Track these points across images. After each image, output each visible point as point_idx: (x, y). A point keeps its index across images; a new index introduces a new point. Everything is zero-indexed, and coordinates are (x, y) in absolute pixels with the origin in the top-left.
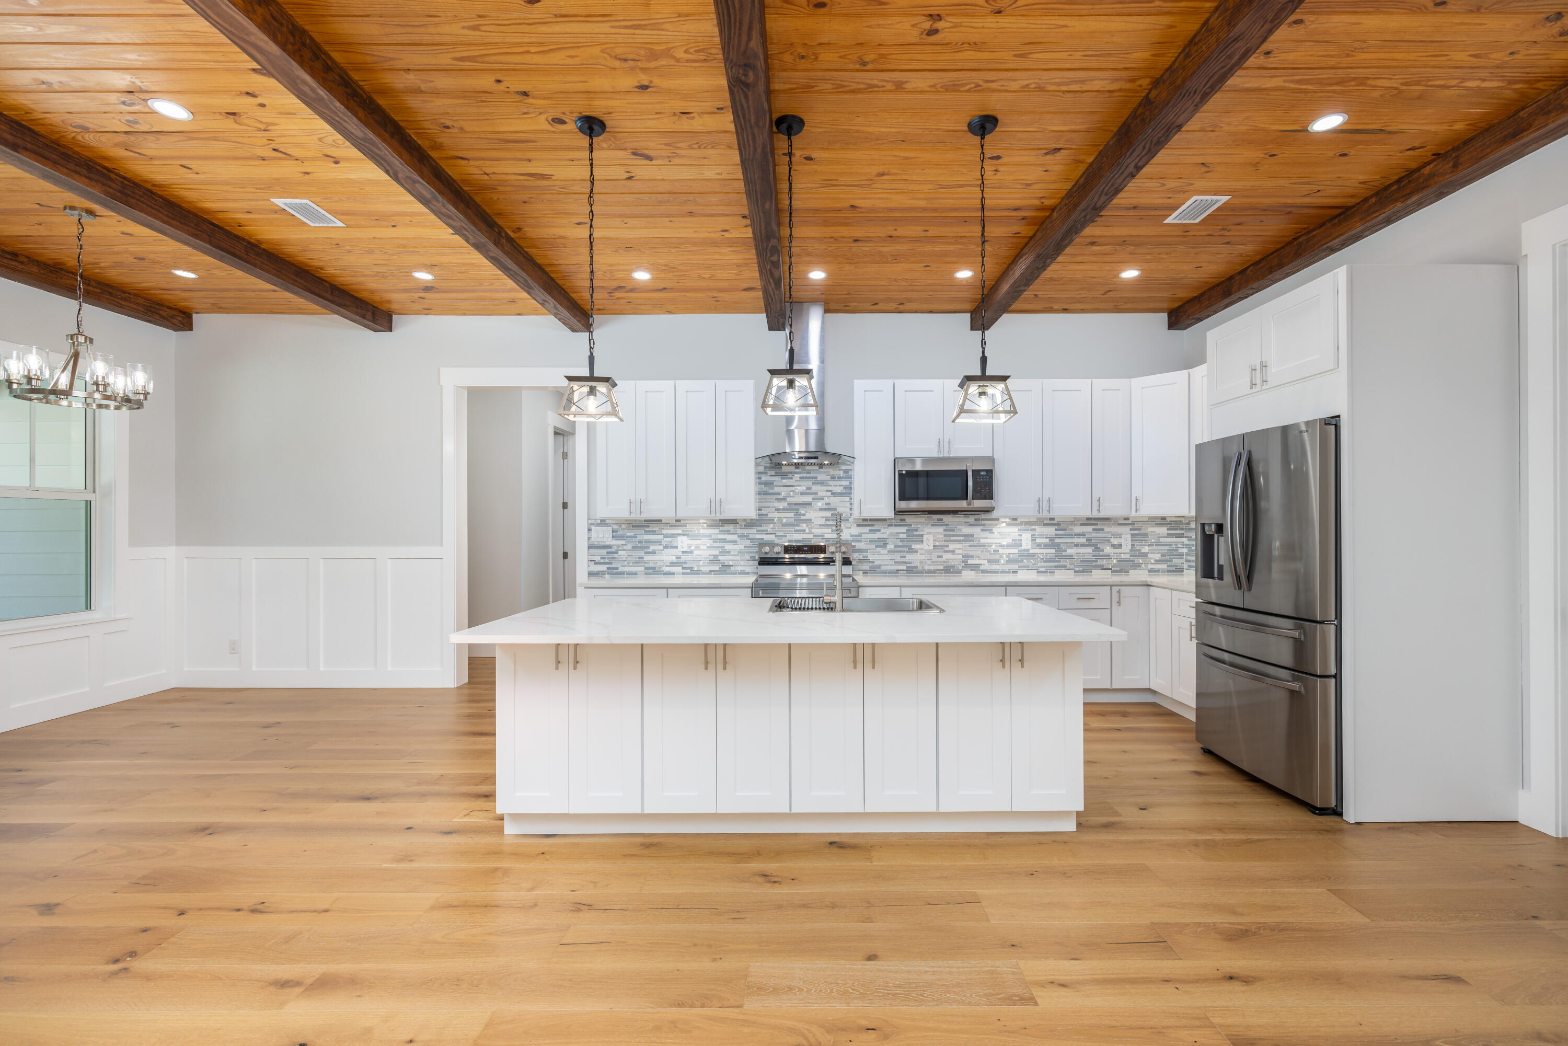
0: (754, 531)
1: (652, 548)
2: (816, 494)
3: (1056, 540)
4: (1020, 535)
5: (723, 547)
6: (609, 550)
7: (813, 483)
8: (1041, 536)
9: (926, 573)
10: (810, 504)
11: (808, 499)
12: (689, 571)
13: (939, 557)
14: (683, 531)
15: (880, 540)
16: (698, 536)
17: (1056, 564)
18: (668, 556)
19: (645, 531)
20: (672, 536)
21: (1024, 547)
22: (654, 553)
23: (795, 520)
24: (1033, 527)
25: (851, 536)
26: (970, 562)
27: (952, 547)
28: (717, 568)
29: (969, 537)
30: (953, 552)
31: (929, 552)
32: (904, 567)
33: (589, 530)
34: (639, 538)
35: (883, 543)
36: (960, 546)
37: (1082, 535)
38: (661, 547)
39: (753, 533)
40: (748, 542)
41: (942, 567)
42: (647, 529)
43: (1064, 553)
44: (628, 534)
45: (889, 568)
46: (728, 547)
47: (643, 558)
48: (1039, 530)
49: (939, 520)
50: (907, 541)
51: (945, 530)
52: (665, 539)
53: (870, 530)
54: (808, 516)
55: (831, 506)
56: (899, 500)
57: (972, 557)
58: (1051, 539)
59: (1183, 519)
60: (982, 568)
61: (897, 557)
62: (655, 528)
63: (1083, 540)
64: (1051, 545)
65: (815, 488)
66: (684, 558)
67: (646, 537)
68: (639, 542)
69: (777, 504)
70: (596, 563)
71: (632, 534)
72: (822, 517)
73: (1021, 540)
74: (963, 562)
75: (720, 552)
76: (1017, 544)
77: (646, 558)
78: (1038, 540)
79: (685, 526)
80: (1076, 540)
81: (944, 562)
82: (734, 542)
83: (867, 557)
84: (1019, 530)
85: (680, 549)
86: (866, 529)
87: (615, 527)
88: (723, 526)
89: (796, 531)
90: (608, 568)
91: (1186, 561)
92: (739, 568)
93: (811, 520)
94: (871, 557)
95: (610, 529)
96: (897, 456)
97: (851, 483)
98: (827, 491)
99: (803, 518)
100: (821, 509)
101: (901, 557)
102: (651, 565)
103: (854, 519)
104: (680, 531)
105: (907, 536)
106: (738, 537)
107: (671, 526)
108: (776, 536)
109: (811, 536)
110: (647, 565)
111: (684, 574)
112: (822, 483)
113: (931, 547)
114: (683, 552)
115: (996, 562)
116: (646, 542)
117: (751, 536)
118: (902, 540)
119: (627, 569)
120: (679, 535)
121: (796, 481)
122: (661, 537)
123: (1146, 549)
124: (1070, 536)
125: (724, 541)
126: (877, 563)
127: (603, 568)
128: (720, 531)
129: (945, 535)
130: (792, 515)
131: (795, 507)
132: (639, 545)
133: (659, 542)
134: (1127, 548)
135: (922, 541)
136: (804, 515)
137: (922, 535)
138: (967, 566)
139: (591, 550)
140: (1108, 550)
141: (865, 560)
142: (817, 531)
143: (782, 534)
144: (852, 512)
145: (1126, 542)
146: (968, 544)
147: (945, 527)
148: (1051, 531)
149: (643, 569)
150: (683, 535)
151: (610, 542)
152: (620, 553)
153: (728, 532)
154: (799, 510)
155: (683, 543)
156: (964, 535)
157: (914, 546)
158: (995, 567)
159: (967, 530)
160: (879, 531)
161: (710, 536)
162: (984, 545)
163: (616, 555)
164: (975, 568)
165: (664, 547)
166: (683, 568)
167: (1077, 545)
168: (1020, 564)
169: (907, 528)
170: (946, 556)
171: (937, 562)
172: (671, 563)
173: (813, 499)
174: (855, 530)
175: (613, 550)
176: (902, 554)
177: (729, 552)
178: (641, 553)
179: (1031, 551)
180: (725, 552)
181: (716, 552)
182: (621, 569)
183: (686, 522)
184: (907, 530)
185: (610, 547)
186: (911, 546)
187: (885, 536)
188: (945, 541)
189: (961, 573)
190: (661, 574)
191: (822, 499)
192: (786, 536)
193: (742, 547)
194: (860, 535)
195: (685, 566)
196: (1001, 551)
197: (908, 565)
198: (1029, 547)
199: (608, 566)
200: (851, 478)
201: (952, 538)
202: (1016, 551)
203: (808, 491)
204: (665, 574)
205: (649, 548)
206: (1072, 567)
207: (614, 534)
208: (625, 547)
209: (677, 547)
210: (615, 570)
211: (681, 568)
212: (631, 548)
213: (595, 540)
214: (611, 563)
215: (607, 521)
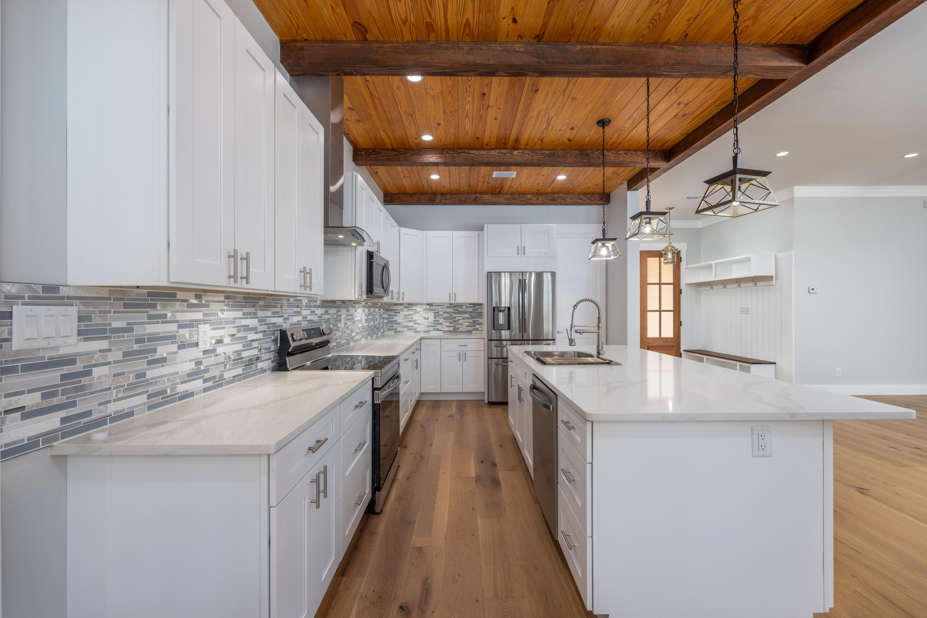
1: (159, 351)
4: (362, 314)
6: (67, 370)
8: (366, 314)
14: (204, 315)
16: (221, 323)
18: (185, 362)
19: (150, 317)
20: (192, 324)
22: (163, 360)
31: (343, 329)
34: (138, 331)
38: (174, 348)
39: (268, 316)
40: (266, 329)
44: (116, 324)
46: (249, 337)
47: (143, 375)
51: (346, 311)
52: (182, 331)
57: (353, 331)
60: (355, 339)
67: (151, 329)
68: (138, 341)
71: (121, 324)
73: (362, 317)
75: (244, 346)
76: (361, 320)
77: (150, 374)
82: (256, 329)
84: (362, 311)
85: (202, 347)
88: (246, 307)
89: (294, 312)
95: (73, 311)
102: (157, 387)
103: (317, 301)
104: (198, 315)
105: (336, 316)
106: (259, 321)
107: (188, 305)
108: (283, 319)
110: (149, 390)
113: (343, 325)
114: (205, 352)
116: (150, 340)
117: (267, 321)
118: (335, 320)
119: (112, 408)
120: (199, 321)
122: (173, 327)
125: (247, 328)
128: (244, 314)
129: (346, 315)
132: (136, 347)
133: (171, 338)
137: (341, 315)
142: (305, 313)
143: (286, 316)
149: (143, 398)
150: (205, 322)
152: (97, 372)
153: (251, 315)
156: (351, 315)
157: (339, 325)
159: (351, 311)
161: (235, 321)
162: (355, 322)
163: (85, 381)
165: (181, 347)
170: (347, 332)
172: (187, 375)
174: (319, 312)
175: (79, 367)
177: (251, 345)
178: (141, 365)
179: (364, 325)
180: (247, 345)
181: (239, 347)
182: (97, 413)
183: (208, 298)
184: (336, 311)
185: (70, 360)
192: (288, 319)
193: (263, 336)
194: (321, 316)
195: (205, 376)
199: (63, 413)
201: (348, 317)
202: (361, 325)
204: (178, 399)
205: (155, 351)
207: (82, 326)
208: (111, 357)
209: (197, 344)
210: (83, 420)
211: (201, 380)
212: (118, 355)
213: (26, 346)
214: (73, 404)
215: (63, 291)
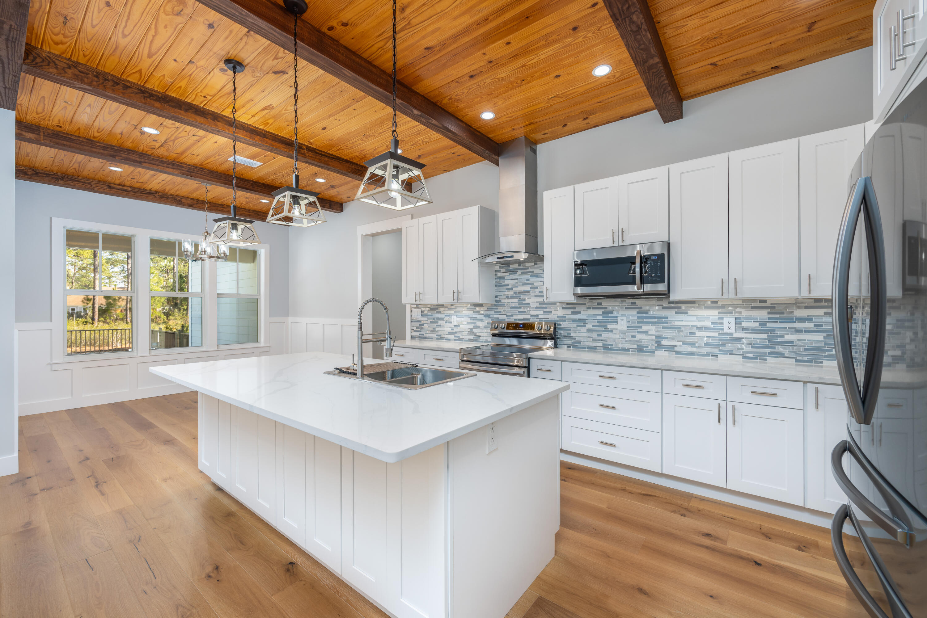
0: (493, 312)
1: (440, 322)
2: (533, 284)
3: (769, 325)
4: (722, 318)
5: (476, 323)
6: (420, 323)
7: (530, 276)
8: (748, 319)
9: (621, 350)
10: (528, 292)
11: (527, 288)
12: (457, 338)
13: (632, 336)
14: (455, 312)
15: (580, 320)
16: (462, 315)
17: (769, 350)
18: (447, 328)
19: (436, 312)
20: (449, 315)
21: (726, 330)
22: (440, 326)
23: (519, 304)
24: (737, 310)
25: (558, 317)
26: (664, 342)
27: (645, 328)
28: (472, 337)
29: (662, 320)
30: (646, 333)
31: (622, 332)
32: (600, 344)
33: (412, 311)
34: (434, 316)
35: (583, 323)
36: (653, 327)
37: (809, 319)
38: (444, 322)
40: (490, 321)
41: (635, 346)
43: (780, 339)
44: (428, 314)
46: (479, 323)
47: (435, 329)
48: (745, 313)
49: (632, 303)
50: (603, 322)
51: (638, 313)
52: (446, 317)
53: (572, 312)
54: (527, 301)
57: (666, 338)
58: (762, 323)
60: (676, 349)
61: (595, 335)
62: (441, 310)
63: (811, 326)
64: (762, 329)
65: (532, 280)
66: (455, 330)
67: (437, 316)
69: (507, 293)
70: (415, 331)
71: (431, 314)
72: (536, 302)
73: (722, 323)
74: (656, 342)
75: (474, 327)
76: (718, 327)
78: (744, 324)
79: (455, 308)
80: (798, 325)
81: (637, 341)
83: (570, 334)
84: (719, 313)
85: (453, 324)
86: (569, 312)
87: (423, 309)
88: (475, 309)
89: (519, 312)
93: (529, 304)
94: (573, 334)
95: (421, 310)
96: (576, 249)
98: (540, 282)
99: (524, 302)
100: (536, 296)
101: (598, 335)
102: (439, 333)
104: (452, 312)
105: (603, 317)
106: (484, 316)
107: (448, 309)
108: (507, 316)
109: (529, 316)
110: (437, 333)
111: (455, 340)
113: (625, 328)
114: (455, 326)
115: (692, 344)
116: (437, 319)
117: (491, 316)
118: (599, 321)
119: (428, 335)
120: (452, 314)
121: (519, 275)
122: (443, 316)
124: (790, 320)
125: (476, 319)
126: (578, 339)
127: (417, 334)
128: (473, 312)
129: (638, 317)
130: (516, 300)
131: (519, 295)
132: (434, 320)
133: (442, 319)
135: (617, 322)
136: (524, 300)
137: (617, 317)
138: (660, 346)
139: (413, 323)
141: (569, 336)
142: (533, 313)
143: (510, 314)
146: (661, 326)
147: (638, 310)
148: (763, 314)
149: (435, 336)
150: (455, 315)
151: (420, 318)
152: (425, 325)
153: (478, 313)
154: (521, 296)
155: (455, 319)
156: (657, 318)
157: (610, 327)
158: (690, 349)
159: (660, 313)
160: (580, 313)
161: (468, 315)
162: (679, 328)
163: (423, 327)
164: (669, 348)
166: (455, 336)
167: (799, 331)
168: (721, 348)
169: (603, 310)
170: (639, 337)
171: (630, 341)
172: (449, 333)
173: (531, 288)
174: (561, 312)
175: (422, 323)
176: (599, 333)
177: (479, 327)
178: (435, 326)
179: (735, 335)
180: (477, 327)
181: (472, 327)
182: (426, 335)
183: (456, 306)
184: (603, 313)
185: (420, 321)
186: (607, 326)
187: (585, 317)
188: (638, 322)
189: (654, 352)
190: (443, 339)
191: (537, 288)
192: (512, 316)
193: (486, 324)
194: (565, 316)
195: (456, 335)
196: (698, 334)
197: (605, 343)
198: (732, 331)
199: (420, 333)
201: (645, 320)
202: (716, 334)
203: (527, 282)
204: (446, 339)
205: (438, 322)
206: (792, 354)
207: (423, 314)
208: (427, 322)
209: (452, 322)
211: (453, 336)
212: (430, 322)
213: (414, 317)
214: (421, 331)
215: (419, 306)
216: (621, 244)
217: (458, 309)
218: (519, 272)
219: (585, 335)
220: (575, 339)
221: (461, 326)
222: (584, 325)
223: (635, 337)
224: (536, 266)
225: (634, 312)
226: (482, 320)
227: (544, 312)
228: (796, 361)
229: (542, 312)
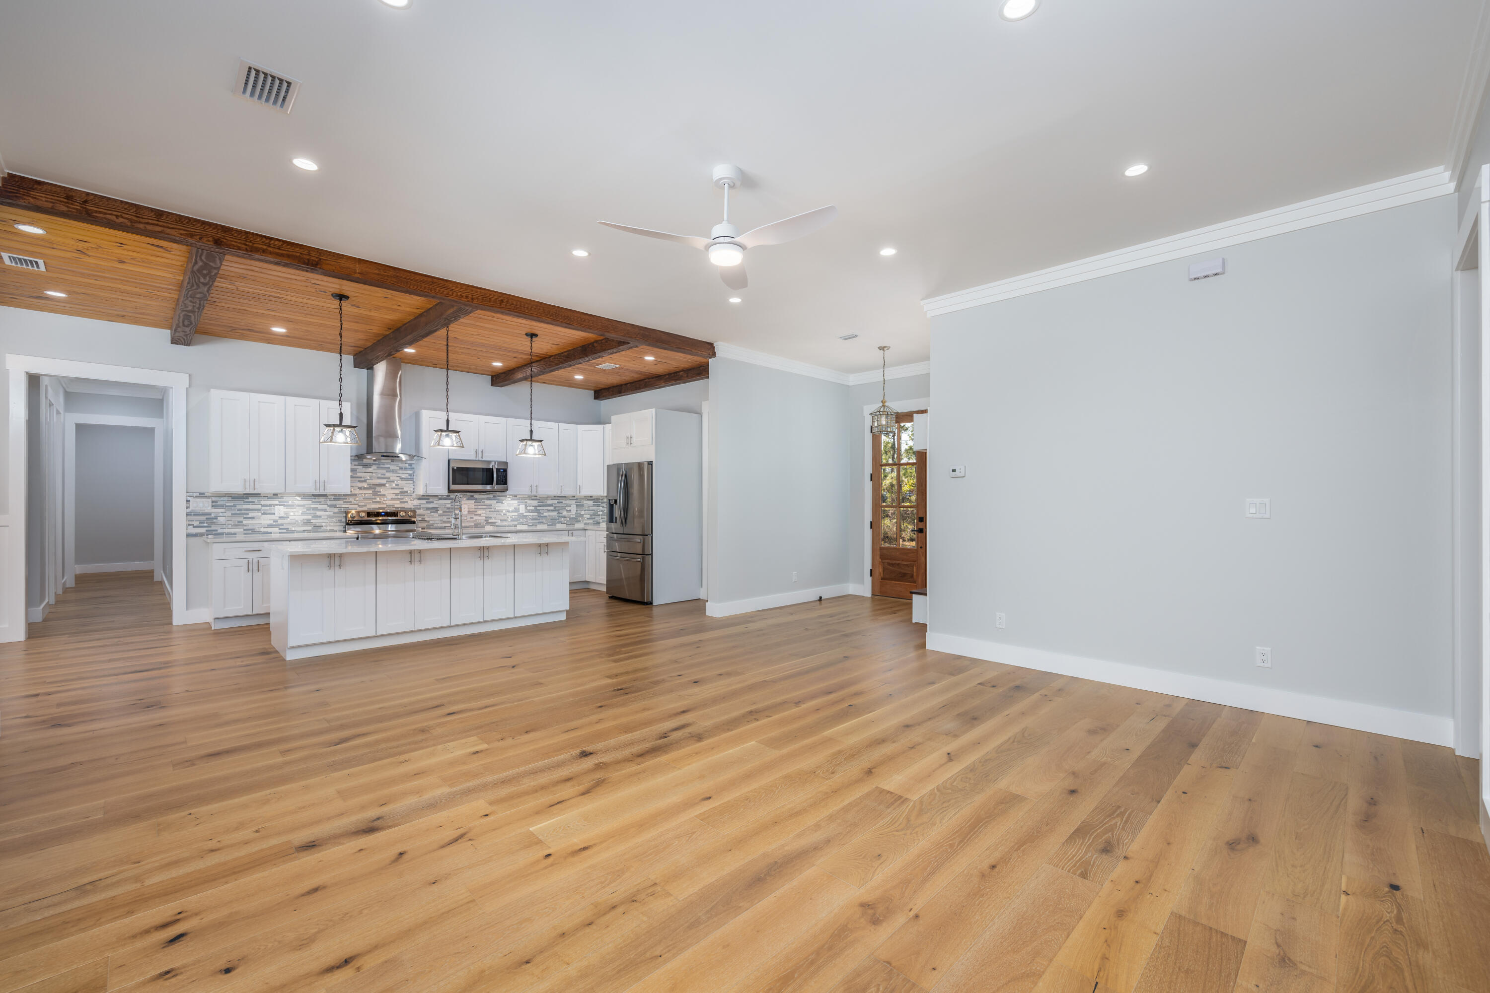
0: (341, 502)
1: (251, 514)
2: (389, 478)
3: (538, 508)
4: (519, 505)
5: (316, 513)
6: (208, 516)
7: (387, 471)
8: (530, 506)
9: (463, 527)
10: (385, 485)
11: (383, 481)
12: (285, 531)
13: (471, 518)
14: (279, 502)
15: (433, 508)
16: (293, 506)
17: (538, 521)
18: (266, 520)
19: (244, 502)
20: (270, 506)
21: (520, 512)
22: (253, 518)
23: (373, 495)
24: (526, 501)
25: (414, 505)
26: (490, 521)
27: (479, 512)
28: (310, 528)
29: (489, 507)
30: (480, 515)
31: (465, 515)
32: (449, 525)
33: (188, 501)
34: (239, 507)
35: (435, 510)
36: (484, 512)
37: (551, 505)
38: (260, 514)
39: (340, 503)
40: (336, 510)
41: (473, 524)
42: (245, 500)
43: (542, 515)
44: (227, 504)
45: (439, 525)
46: (318, 513)
47: (242, 522)
48: (529, 502)
49: (471, 496)
50: (452, 508)
52: (263, 508)
53: (426, 502)
54: (382, 493)
55: (400, 487)
56: (452, 484)
57: (491, 518)
58: (535, 507)
59: (600, 497)
60: (497, 524)
61: (445, 518)
62: (256, 500)
63: (552, 508)
64: (536, 510)
65: (388, 475)
66: (280, 522)
67: (245, 506)
68: (238, 510)
69: (360, 485)
70: (194, 527)
71: (232, 505)
72: (393, 494)
73: (519, 508)
74: (486, 521)
75: (312, 517)
76: (517, 510)
77: (245, 522)
78: (528, 508)
79: (282, 498)
80: (549, 508)
81: (474, 521)
82: (325, 510)
83: (425, 518)
84: (518, 502)
85: (277, 515)
86: (424, 501)
87: (214, 499)
88: (315, 499)
89: (373, 502)
90: (206, 531)
91: (601, 518)
92: (329, 528)
93: (385, 495)
94: (427, 519)
95: (210, 500)
96: (450, 458)
97: (414, 472)
98: (397, 477)
99: (379, 494)
100: (392, 488)
101: (447, 518)
102: (250, 527)
103: (416, 495)
104: (277, 502)
105: (451, 506)
106: (328, 506)
107: (268, 499)
108: (360, 506)
109: (385, 506)
110: (245, 528)
111: (280, 533)
112: (393, 471)
113: (467, 513)
114: (279, 517)
115: (505, 520)
116: (245, 510)
117: (338, 506)
118: (448, 508)
119: (226, 531)
120: (277, 505)
121: (374, 469)
122: (260, 506)
123: (583, 513)
124: (545, 506)
125: (316, 509)
126: (431, 522)
127: (203, 530)
128: (312, 502)
129: (475, 505)
130: (371, 492)
131: (373, 487)
132: (238, 512)
133: (258, 510)
134: (574, 512)
135: (462, 509)
136: (380, 492)
137: (463, 506)
138: (488, 523)
139: (189, 517)
140: (565, 513)
141: (423, 521)
142: (390, 502)
143: (363, 504)
144: (415, 490)
145: (573, 508)
146: (489, 510)
147: (475, 501)
148: (535, 503)
149: (242, 530)
150: (280, 505)
151: (209, 509)
152: (219, 518)
153: (320, 503)
154: (375, 488)
155: (280, 510)
156: (486, 505)
157: (457, 512)
158: (504, 523)
159: (488, 502)
160: (433, 502)
161: (304, 506)
162: (498, 511)
163: (214, 520)
164: (493, 524)
165: (262, 514)
166: (280, 529)
167: (549, 511)
168: (519, 521)
170: (475, 518)
171: (469, 521)
172: (268, 525)
173: (387, 482)
174: (416, 502)
175: (213, 516)
176: (448, 517)
177: (321, 517)
178: (241, 519)
179: (525, 514)
180: (317, 517)
181: (310, 517)
182: (220, 531)
183: (282, 495)
184: (451, 502)
185: (209, 514)
187: (437, 506)
188: (475, 508)
189: (484, 527)
190: (258, 533)
191: (393, 481)
192: (366, 506)
193: (331, 513)
194: (420, 505)
195: (281, 527)
196: (507, 514)
198: (524, 512)
199: (207, 529)
200: (414, 469)
201: (479, 507)
202: (516, 514)
203: (383, 476)
204: (261, 532)
205: (248, 514)
206: (546, 522)
207: (214, 504)
208: (225, 514)
209: (274, 514)
210: (214, 532)
211: (278, 528)
212: (230, 515)
213: (194, 509)
214: (211, 527)
215: (206, 494)
216: (480, 459)
217: (285, 499)
218: (374, 467)
219: (437, 519)
220: (429, 522)
221: (290, 517)
222: (437, 511)
223: (472, 518)
224: (392, 463)
225: (472, 502)
226: (326, 509)
227: (400, 502)
228: (548, 525)
229: (399, 502)
